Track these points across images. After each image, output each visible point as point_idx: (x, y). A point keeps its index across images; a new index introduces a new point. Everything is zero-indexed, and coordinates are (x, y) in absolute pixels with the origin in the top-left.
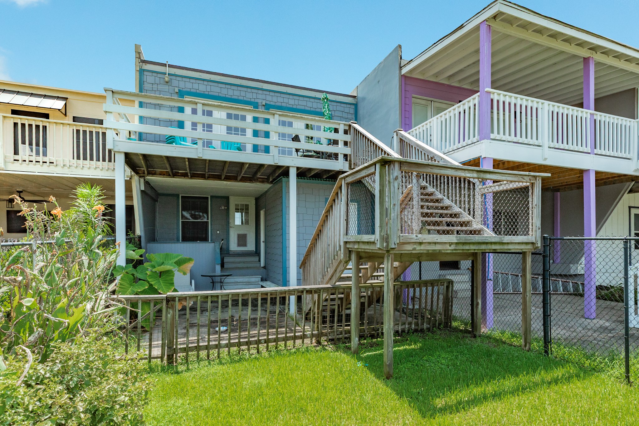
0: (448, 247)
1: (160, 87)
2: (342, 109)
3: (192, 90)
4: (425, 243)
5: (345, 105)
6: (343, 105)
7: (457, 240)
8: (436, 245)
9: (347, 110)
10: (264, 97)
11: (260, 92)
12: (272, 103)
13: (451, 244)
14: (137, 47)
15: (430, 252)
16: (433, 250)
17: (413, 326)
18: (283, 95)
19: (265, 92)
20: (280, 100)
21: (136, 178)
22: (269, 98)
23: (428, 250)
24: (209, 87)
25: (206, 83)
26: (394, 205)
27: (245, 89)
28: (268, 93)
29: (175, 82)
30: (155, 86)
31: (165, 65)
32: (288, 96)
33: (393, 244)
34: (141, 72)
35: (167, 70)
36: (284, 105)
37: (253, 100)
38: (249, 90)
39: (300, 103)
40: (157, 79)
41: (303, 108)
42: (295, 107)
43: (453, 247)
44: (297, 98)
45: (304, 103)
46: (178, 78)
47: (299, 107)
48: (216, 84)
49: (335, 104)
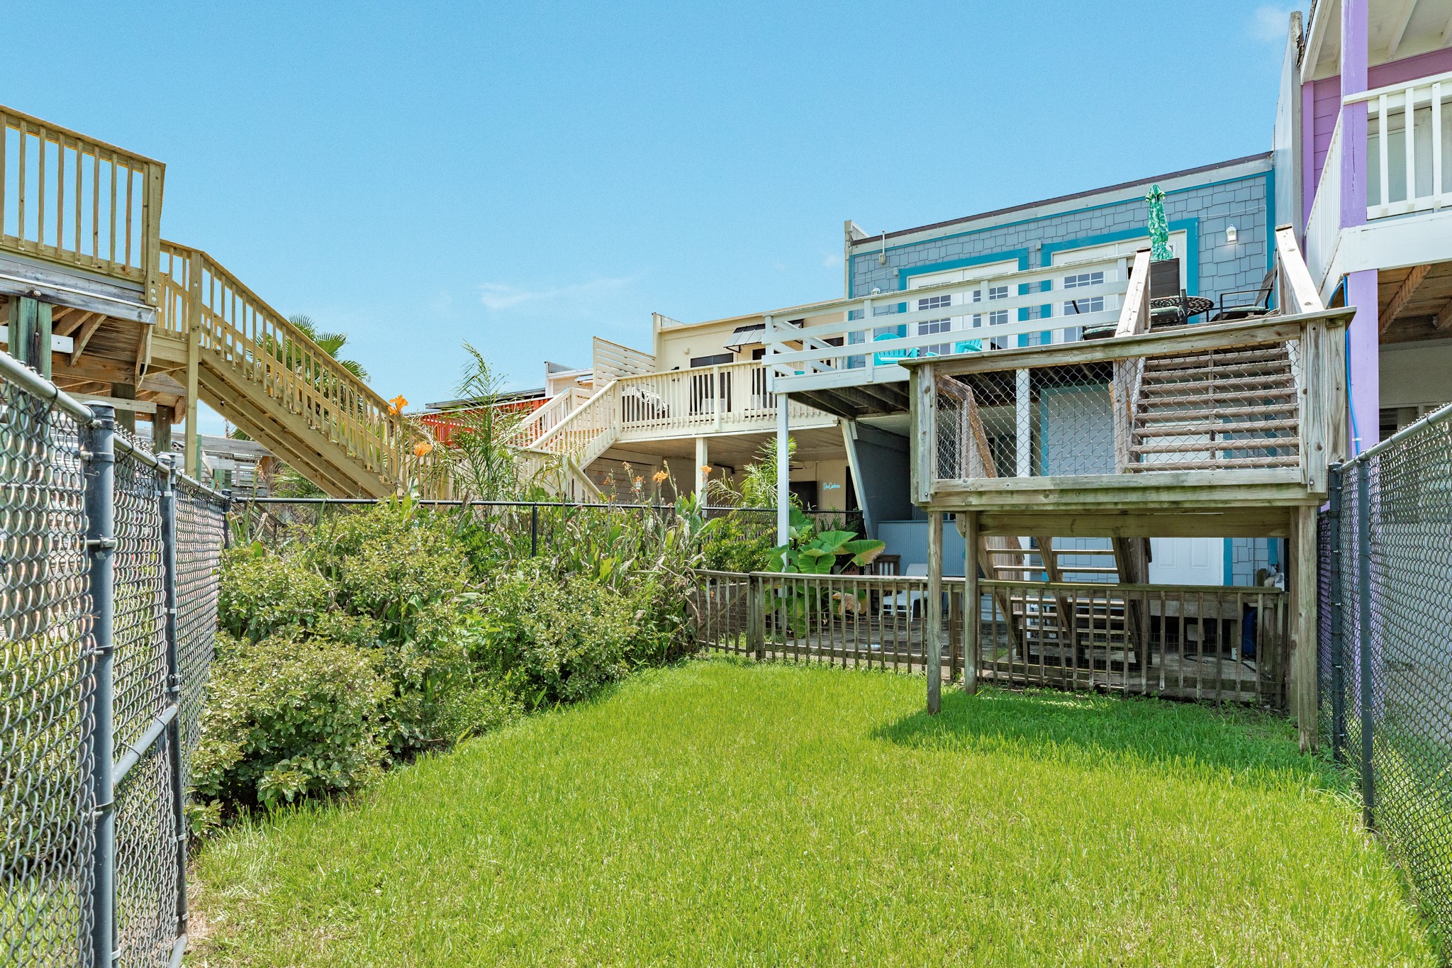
0: (1041, 499)
1: (875, 275)
2: (1230, 197)
3: (918, 264)
4: (990, 492)
5: (1237, 186)
6: (1229, 187)
7: (1054, 485)
8: (1015, 496)
9: (1244, 195)
10: (1040, 233)
11: (1032, 226)
12: (1056, 240)
13: (1046, 493)
14: (847, 224)
15: (1007, 508)
16: (1013, 505)
17: (1162, 684)
18: (1078, 217)
19: (1041, 224)
20: (1074, 227)
21: (845, 422)
22: (1050, 232)
23: (1002, 506)
24: (943, 249)
25: (939, 244)
26: (924, 433)
27: (1004, 231)
28: (1047, 222)
29: (894, 260)
30: (868, 276)
31: (879, 238)
32: (1089, 215)
33: (923, 497)
34: (852, 259)
35: (883, 244)
36: (1081, 235)
37: (1018, 247)
38: (1012, 230)
39: (1118, 218)
40: (872, 263)
41: (1125, 227)
42: (1105, 231)
43: (1053, 498)
44: (1112, 210)
45: (1129, 216)
46: (899, 252)
47: (1115, 229)
48: (955, 240)
49: (1209, 191)
